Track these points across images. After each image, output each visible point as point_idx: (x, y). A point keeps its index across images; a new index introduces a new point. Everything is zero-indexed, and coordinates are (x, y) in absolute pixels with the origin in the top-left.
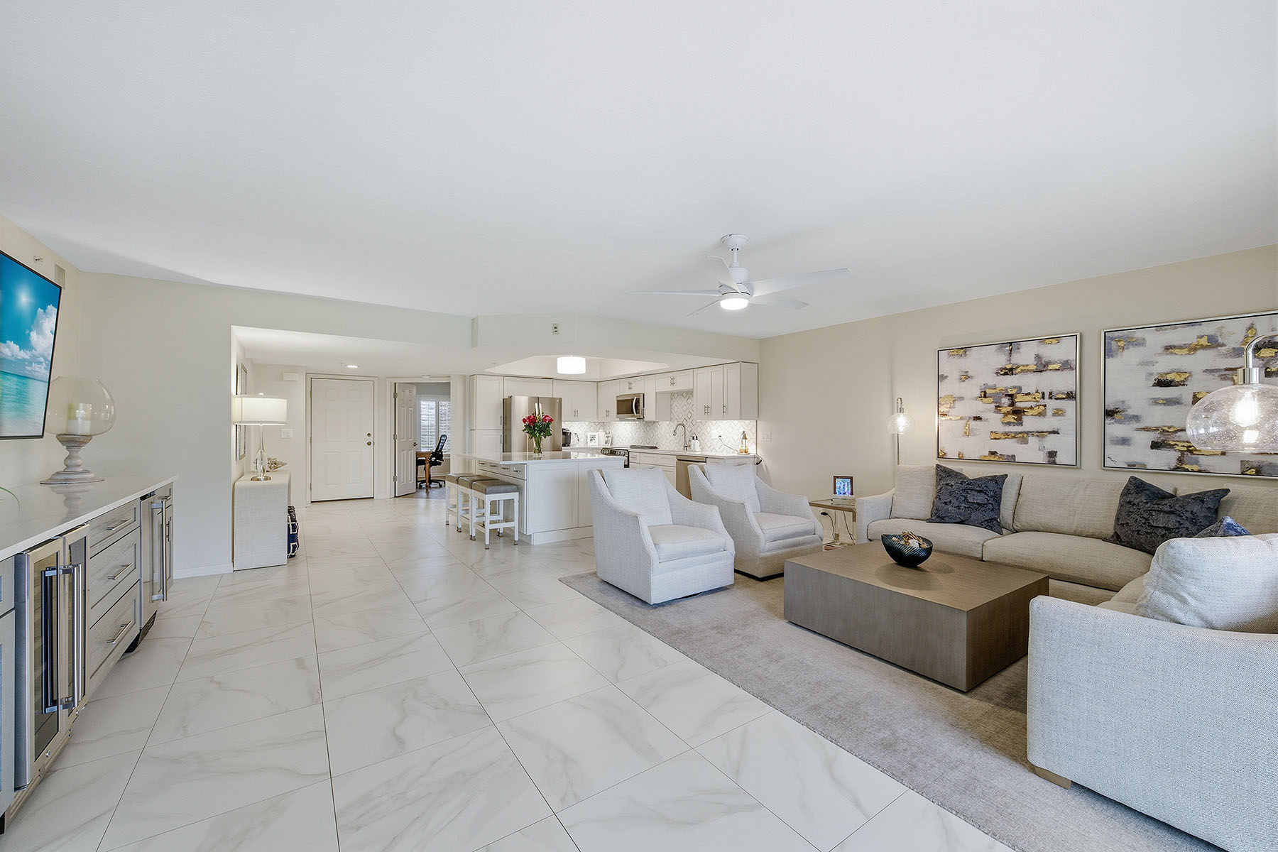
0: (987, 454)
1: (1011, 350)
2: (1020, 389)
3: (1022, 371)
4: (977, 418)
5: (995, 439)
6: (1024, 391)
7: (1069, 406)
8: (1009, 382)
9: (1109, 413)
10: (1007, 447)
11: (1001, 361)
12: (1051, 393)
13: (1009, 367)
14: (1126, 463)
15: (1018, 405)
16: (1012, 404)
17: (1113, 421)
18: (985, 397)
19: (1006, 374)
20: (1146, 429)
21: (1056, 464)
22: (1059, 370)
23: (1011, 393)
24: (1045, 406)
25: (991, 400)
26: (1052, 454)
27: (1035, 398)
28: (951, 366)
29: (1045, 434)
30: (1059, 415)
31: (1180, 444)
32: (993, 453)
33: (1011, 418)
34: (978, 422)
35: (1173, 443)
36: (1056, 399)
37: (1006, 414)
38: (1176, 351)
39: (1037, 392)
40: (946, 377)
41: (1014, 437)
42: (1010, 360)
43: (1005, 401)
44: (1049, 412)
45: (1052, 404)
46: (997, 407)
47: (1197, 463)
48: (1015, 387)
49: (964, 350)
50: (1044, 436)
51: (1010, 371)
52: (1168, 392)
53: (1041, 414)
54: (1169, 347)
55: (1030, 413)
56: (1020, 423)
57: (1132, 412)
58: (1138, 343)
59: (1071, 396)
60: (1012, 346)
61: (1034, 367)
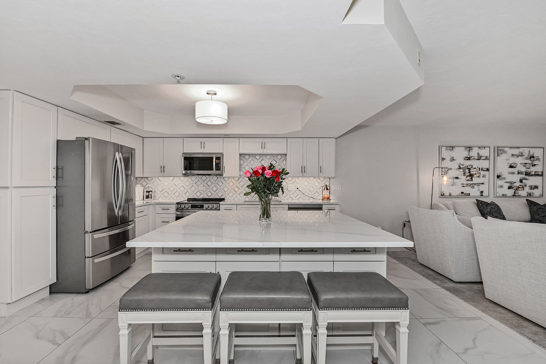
0: (460, 193)
1: (469, 150)
2: (472, 166)
3: (473, 159)
4: (457, 178)
5: (463, 187)
6: (474, 167)
7: (486, 173)
8: (468, 163)
9: (498, 177)
10: (467, 190)
11: (466, 154)
12: (482, 168)
13: (468, 157)
14: (502, 194)
15: (471, 172)
16: (470, 172)
17: (499, 179)
18: (460, 169)
19: (467, 159)
20: (507, 182)
21: (483, 196)
22: (484, 159)
23: (469, 167)
24: (480, 173)
25: (462, 170)
26: (482, 192)
27: (477, 170)
28: (446, 154)
29: (480, 184)
30: (484, 177)
31: (515, 187)
32: (462, 193)
33: (469, 178)
34: (457, 180)
35: (513, 187)
36: (484, 171)
37: (467, 176)
38: (514, 156)
39: (478, 168)
40: (445, 159)
41: (470, 186)
42: (469, 154)
43: (467, 171)
44: (481, 176)
45: (483, 173)
46: (464, 173)
47: (518, 193)
48: (470, 165)
49: (452, 148)
50: (480, 185)
51: (469, 159)
52: (512, 170)
53: (479, 177)
54: (513, 155)
55: (475, 176)
56: (472, 180)
57: (503, 176)
58: (505, 152)
59: (488, 170)
60: (470, 148)
61: (477, 158)
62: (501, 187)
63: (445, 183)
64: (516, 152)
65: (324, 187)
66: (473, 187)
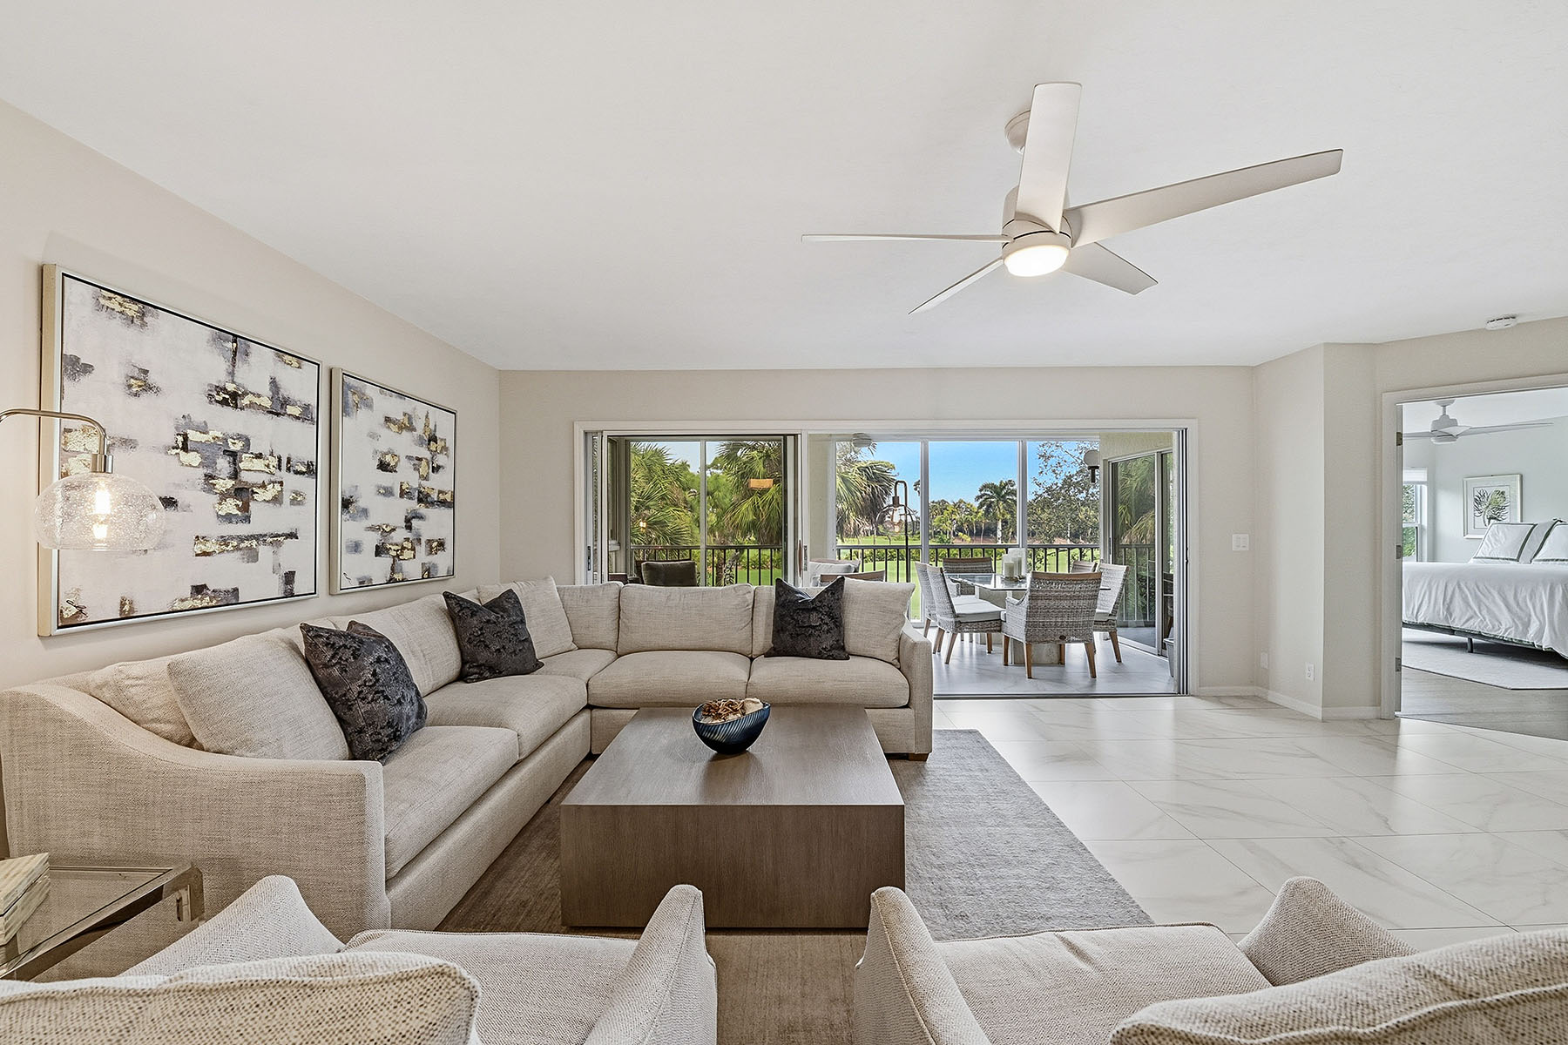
0: (188, 592)
1: (235, 352)
2: (247, 441)
3: (252, 405)
4: (169, 502)
5: (205, 554)
6: (254, 449)
7: (305, 484)
8: (227, 422)
9: (346, 504)
10: (224, 572)
11: (215, 369)
12: (289, 460)
13: (231, 387)
14: (358, 579)
15: (244, 476)
16: (235, 475)
17: (348, 516)
18: (185, 448)
19: (224, 402)
20: (372, 528)
21: (293, 596)
22: (298, 418)
23: (232, 448)
24: (281, 483)
25: (194, 458)
26: (289, 577)
27: (268, 466)
28: (94, 336)
29: (281, 539)
30: (299, 503)
31: (393, 548)
32: (199, 590)
33: (231, 506)
34: (171, 513)
35: (388, 546)
36: (297, 472)
37: (224, 496)
38: (392, 425)
39: (272, 454)
40: (87, 369)
41: (237, 548)
42: (232, 374)
43: (223, 464)
44: (287, 497)
45: (292, 482)
46: (209, 477)
47: (401, 571)
48: (240, 437)
49: (142, 309)
50: (279, 544)
51: (232, 399)
52: (386, 479)
53: (277, 500)
54: (388, 420)
55: (261, 495)
56: (247, 519)
57: (361, 503)
58: (367, 403)
59: (311, 470)
60: (237, 345)
61: (267, 403)
62: (356, 547)
64: (397, 409)
66: (253, 556)
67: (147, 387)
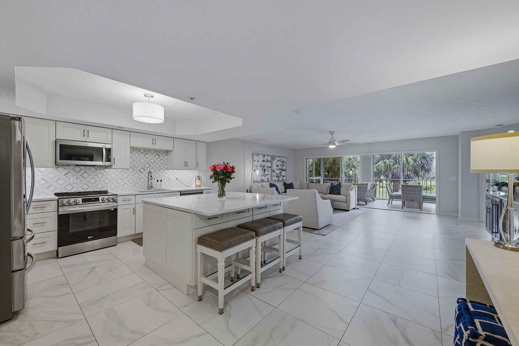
5: (262, 176)
6: (265, 166)
8: (263, 163)
9: (273, 171)
10: (263, 178)
11: (262, 159)
20: (276, 174)
21: (268, 181)
22: (269, 162)
25: (261, 167)
26: (268, 179)
28: (256, 158)
30: (269, 171)
32: (261, 179)
33: (264, 172)
35: (278, 176)
38: (278, 161)
39: (267, 166)
40: (255, 161)
42: (264, 159)
43: (263, 167)
45: (269, 169)
46: (262, 169)
47: (280, 179)
49: (258, 155)
50: (267, 175)
51: (264, 161)
52: (278, 168)
53: (267, 171)
55: (266, 170)
56: (265, 173)
57: (275, 171)
58: (275, 159)
59: (270, 167)
60: (264, 156)
61: (266, 161)
62: (274, 176)
63: (258, 174)
64: (278, 159)
65: (197, 178)
66: (265, 177)
67: (258, 161)
